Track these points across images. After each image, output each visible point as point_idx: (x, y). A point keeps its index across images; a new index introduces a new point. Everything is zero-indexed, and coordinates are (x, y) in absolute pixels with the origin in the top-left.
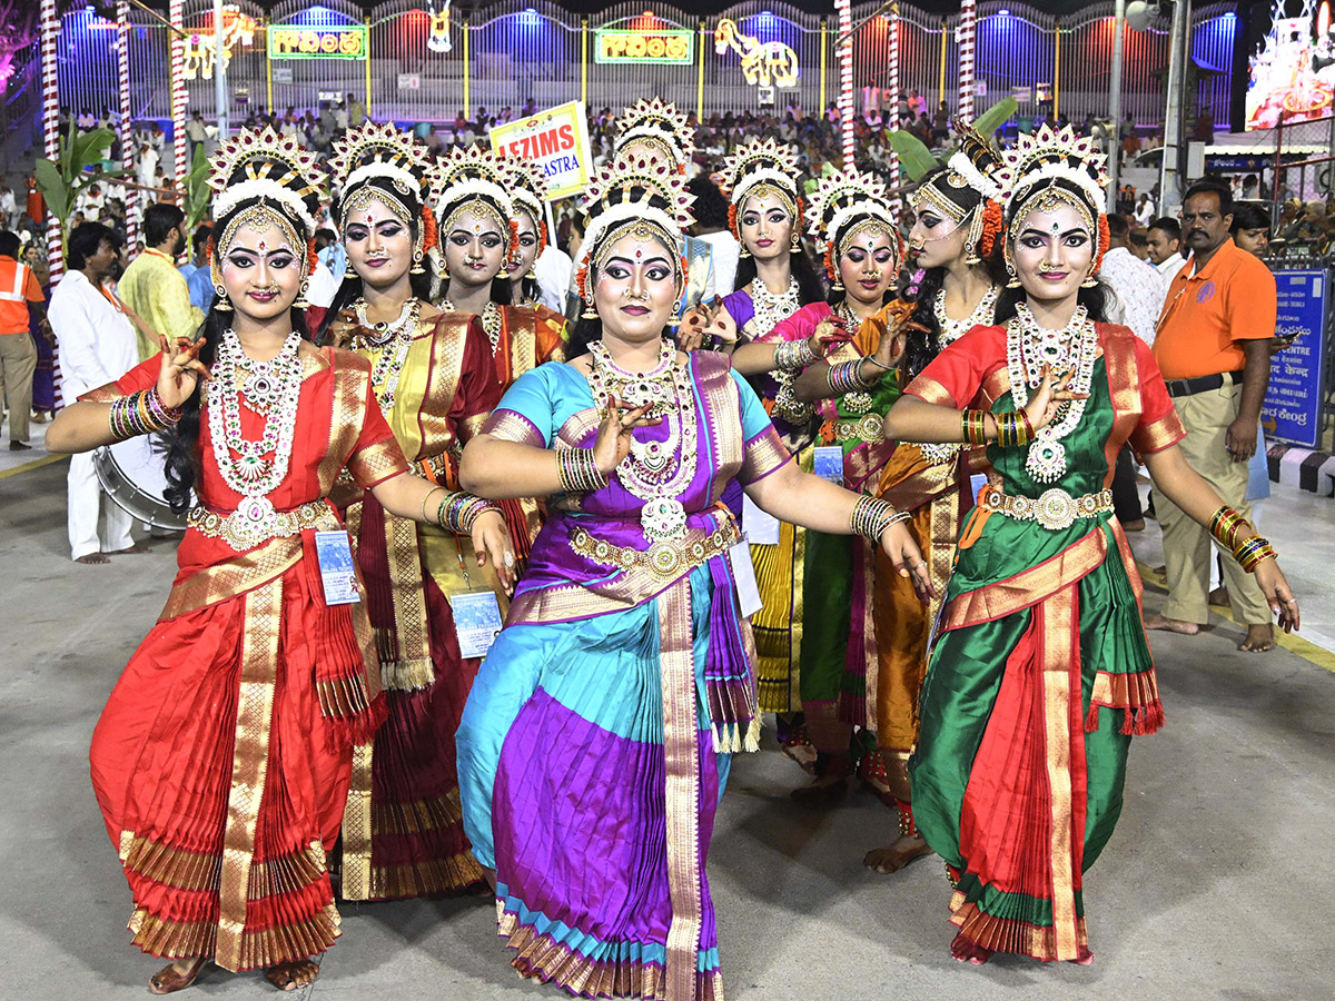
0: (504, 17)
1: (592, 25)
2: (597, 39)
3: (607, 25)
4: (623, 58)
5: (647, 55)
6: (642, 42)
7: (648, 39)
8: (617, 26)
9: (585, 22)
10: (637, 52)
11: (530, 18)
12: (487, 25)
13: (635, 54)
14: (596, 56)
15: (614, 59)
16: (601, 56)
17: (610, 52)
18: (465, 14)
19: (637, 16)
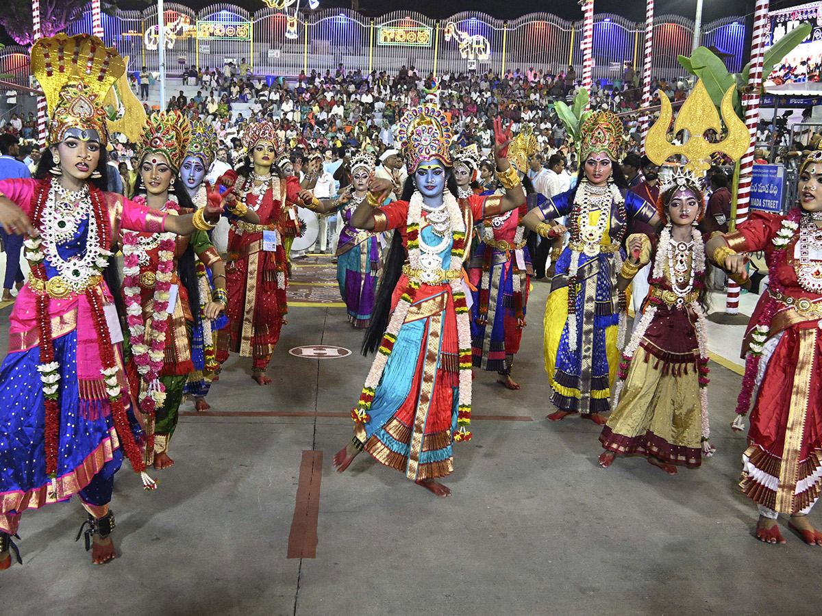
0: (327, 18)
1: (376, 24)
2: (379, 32)
3: (384, 24)
4: (393, 42)
5: (406, 41)
6: (404, 34)
7: (407, 32)
8: (390, 25)
9: (372, 22)
11: (342, 19)
12: (318, 22)
13: (400, 41)
14: (378, 41)
15: (388, 43)
16: (381, 41)
17: (385, 39)
18: (306, 17)
19: (402, 19)
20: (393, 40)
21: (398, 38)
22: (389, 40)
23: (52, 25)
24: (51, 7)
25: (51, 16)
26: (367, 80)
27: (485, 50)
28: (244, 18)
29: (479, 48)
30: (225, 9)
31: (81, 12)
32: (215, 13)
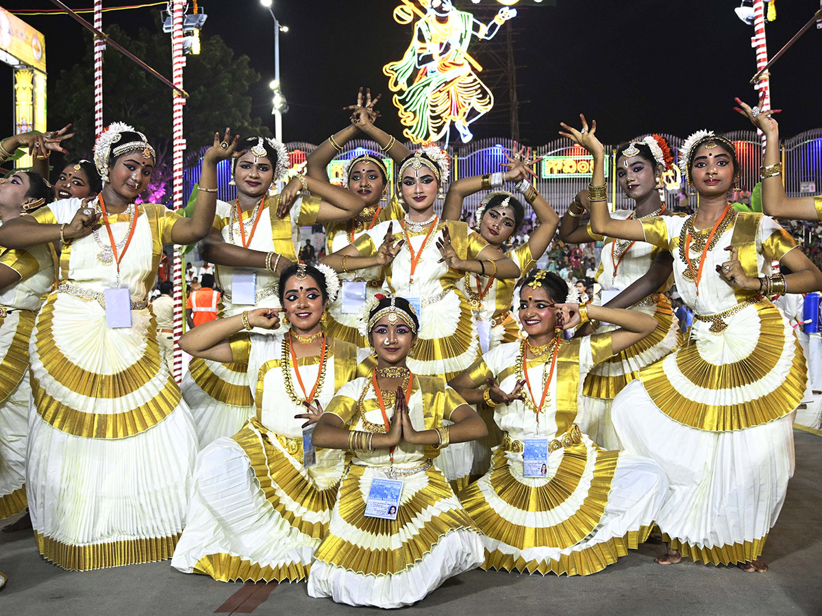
0: (481, 150)
1: (539, 154)
2: (543, 163)
3: (549, 153)
4: (561, 174)
5: (577, 171)
6: (574, 164)
7: (577, 162)
8: (556, 154)
9: (535, 152)
10: (570, 170)
11: (498, 150)
12: (470, 156)
13: (569, 173)
14: (543, 173)
15: (556, 175)
16: (546, 174)
17: (552, 171)
18: (456, 150)
19: (570, 147)
20: (561, 172)
21: (566, 169)
22: (555, 171)
23: (163, 174)
24: (162, 153)
25: (162, 163)
26: (530, 219)
27: (675, 178)
28: (383, 155)
29: (667, 177)
30: (360, 146)
31: (196, 157)
32: (349, 152)
